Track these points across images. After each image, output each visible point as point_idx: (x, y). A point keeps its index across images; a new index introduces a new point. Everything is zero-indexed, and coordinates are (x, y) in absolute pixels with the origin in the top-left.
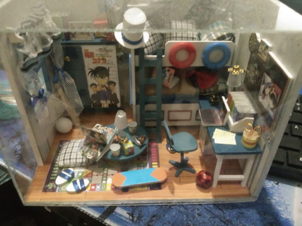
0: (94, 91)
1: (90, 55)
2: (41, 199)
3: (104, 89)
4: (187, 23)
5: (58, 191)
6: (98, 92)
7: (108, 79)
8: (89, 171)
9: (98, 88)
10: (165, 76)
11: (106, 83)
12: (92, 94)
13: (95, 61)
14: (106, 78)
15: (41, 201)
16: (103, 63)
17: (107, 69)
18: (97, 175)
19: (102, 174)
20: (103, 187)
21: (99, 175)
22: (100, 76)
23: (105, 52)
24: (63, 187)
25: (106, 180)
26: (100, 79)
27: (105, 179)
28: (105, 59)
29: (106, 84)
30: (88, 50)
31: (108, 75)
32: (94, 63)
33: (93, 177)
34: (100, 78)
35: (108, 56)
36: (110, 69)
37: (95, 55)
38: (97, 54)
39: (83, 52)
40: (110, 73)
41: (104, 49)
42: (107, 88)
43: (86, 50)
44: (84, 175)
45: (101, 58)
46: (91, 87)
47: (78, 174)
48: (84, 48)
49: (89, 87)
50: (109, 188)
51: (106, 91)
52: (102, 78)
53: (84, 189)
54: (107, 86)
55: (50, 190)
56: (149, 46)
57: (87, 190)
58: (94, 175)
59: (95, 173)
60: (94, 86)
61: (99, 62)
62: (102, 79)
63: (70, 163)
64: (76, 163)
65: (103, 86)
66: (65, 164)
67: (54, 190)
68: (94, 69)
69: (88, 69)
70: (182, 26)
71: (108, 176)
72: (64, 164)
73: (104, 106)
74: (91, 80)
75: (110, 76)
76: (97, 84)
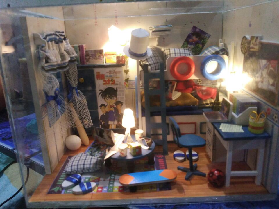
0: (103, 112)
1: (102, 77)
2: (45, 200)
3: (112, 109)
4: (184, 49)
5: (64, 193)
6: (107, 113)
7: (116, 99)
8: (96, 177)
9: (107, 109)
10: (168, 88)
11: (114, 103)
12: (101, 115)
13: (105, 82)
14: (114, 98)
15: (46, 201)
16: (112, 84)
17: (116, 89)
18: (104, 180)
19: (109, 179)
20: (110, 189)
21: (106, 180)
22: (109, 96)
23: (114, 74)
24: (69, 190)
25: (113, 184)
26: (109, 100)
27: (111, 183)
28: (114, 81)
29: (114, 105)
30: (99, 73)
31: (116, 95)
32: (104, 84)
33: (100, 181)
34: (109, 98)
35: (117, 78)
36: (118, 90)
37: (105, 77)
38: (107, 76)
39: (95, 74)
40: (118, 93)
41: (113, 71)
42: (114, 108)
43: (98, 73)
44: (91, 180)
45: (110, 79)
46: (100, 108)
47: (85, 180)
48: (96, 70)
49: (99, 108)
50: (116, 190)
51: (114, 111)
52: (111, 98)
53: (91, 190)
54: (115, 106)
55: (56, 192)
56: (152, 64)
57: (93, 192)
58: (101, 180)
59: (101, 179)
60: (103, 107)
61: (109, 83)
62: (111, 100)
63: (78, 168)
64: (84, 168)
65: (111, 106)
66: (73, 170)
67: (59, 192)
68: (104, 90)
69: (99, 90)
70: (180, 51)
71: (115, 181)
72: (71, 169)
73: (111, 127)
74: (100, 101)
75: (118, 97)
76: (106, 104)
